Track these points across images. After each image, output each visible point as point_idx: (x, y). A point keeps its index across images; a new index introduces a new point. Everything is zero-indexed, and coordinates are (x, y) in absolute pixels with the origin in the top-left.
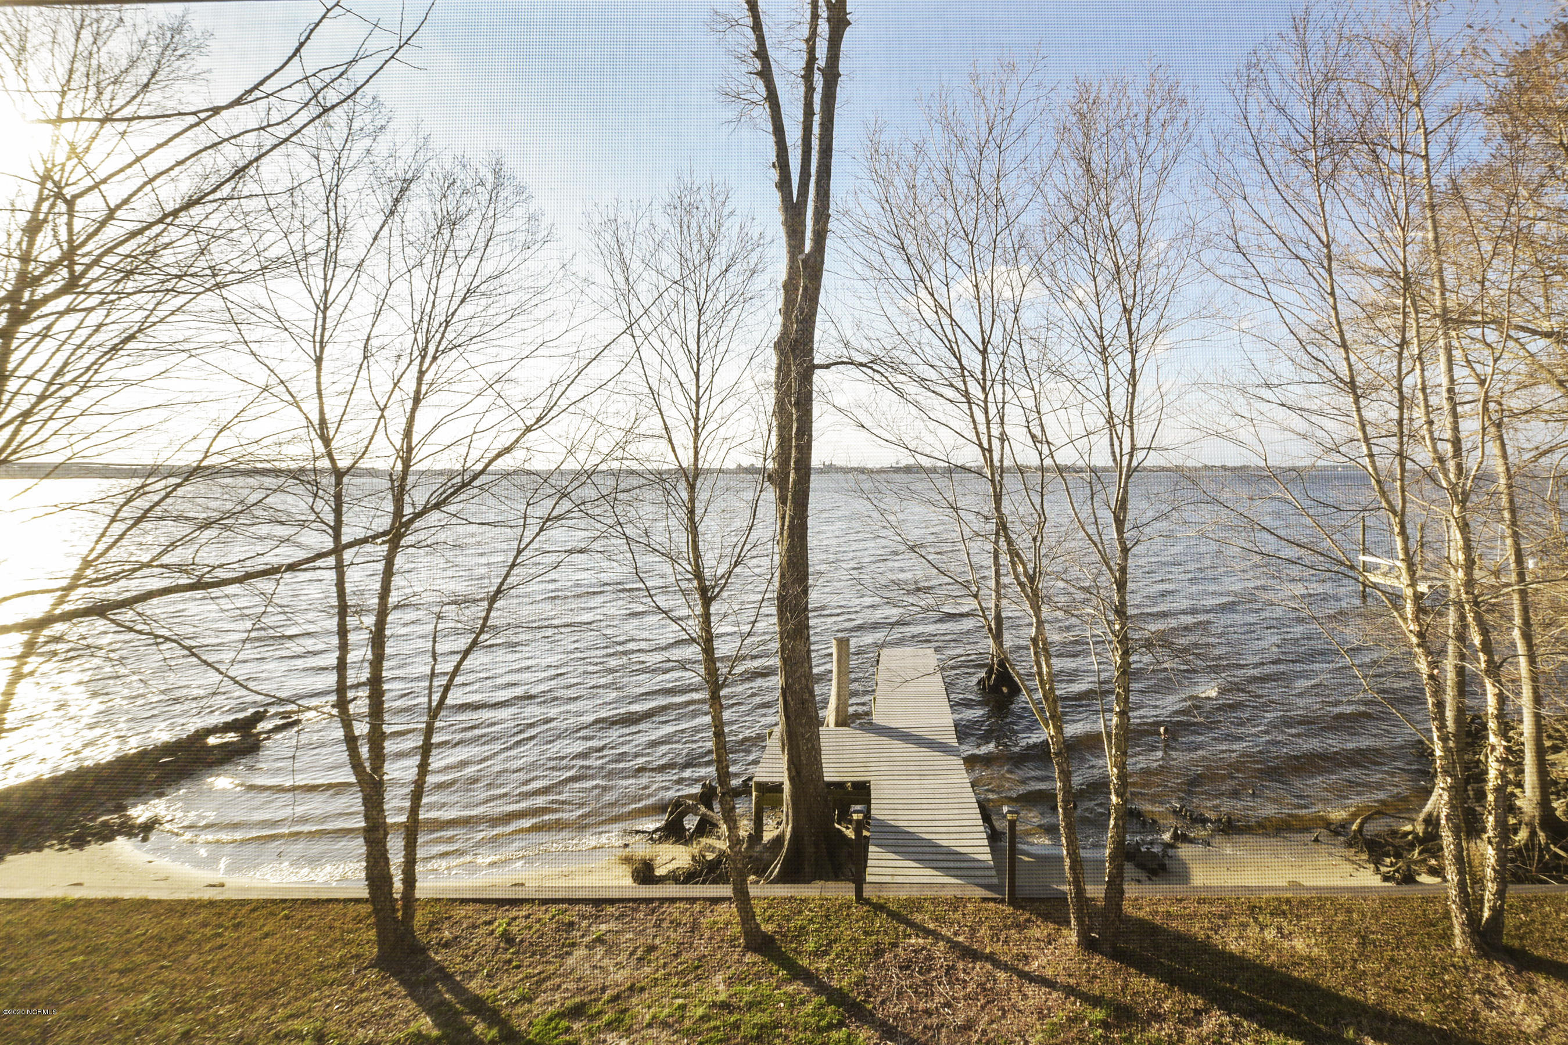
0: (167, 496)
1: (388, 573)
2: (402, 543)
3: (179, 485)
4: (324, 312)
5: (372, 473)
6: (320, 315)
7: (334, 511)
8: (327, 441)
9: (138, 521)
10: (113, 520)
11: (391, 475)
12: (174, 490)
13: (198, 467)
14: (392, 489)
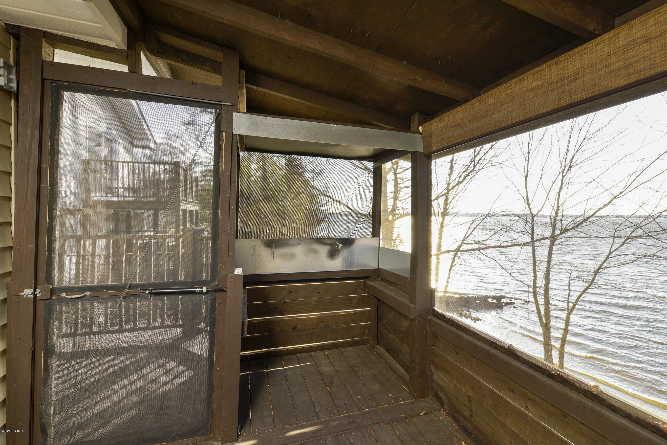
0: (481, 222)
1: (550, 253)
2: (556, 243)
3: (484, 219)
4: (528, 160)
5: (543, 216)
6: (527, 161)
7: (531, 229)
8: (529, 205)
9: (475, 228)
10: (469, 228)
11: (550, 216)
12: (483, 220)
13: (489, 213)
14: (551, 223)
